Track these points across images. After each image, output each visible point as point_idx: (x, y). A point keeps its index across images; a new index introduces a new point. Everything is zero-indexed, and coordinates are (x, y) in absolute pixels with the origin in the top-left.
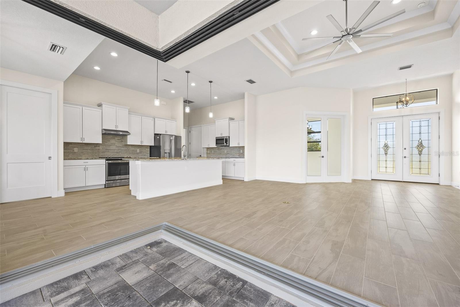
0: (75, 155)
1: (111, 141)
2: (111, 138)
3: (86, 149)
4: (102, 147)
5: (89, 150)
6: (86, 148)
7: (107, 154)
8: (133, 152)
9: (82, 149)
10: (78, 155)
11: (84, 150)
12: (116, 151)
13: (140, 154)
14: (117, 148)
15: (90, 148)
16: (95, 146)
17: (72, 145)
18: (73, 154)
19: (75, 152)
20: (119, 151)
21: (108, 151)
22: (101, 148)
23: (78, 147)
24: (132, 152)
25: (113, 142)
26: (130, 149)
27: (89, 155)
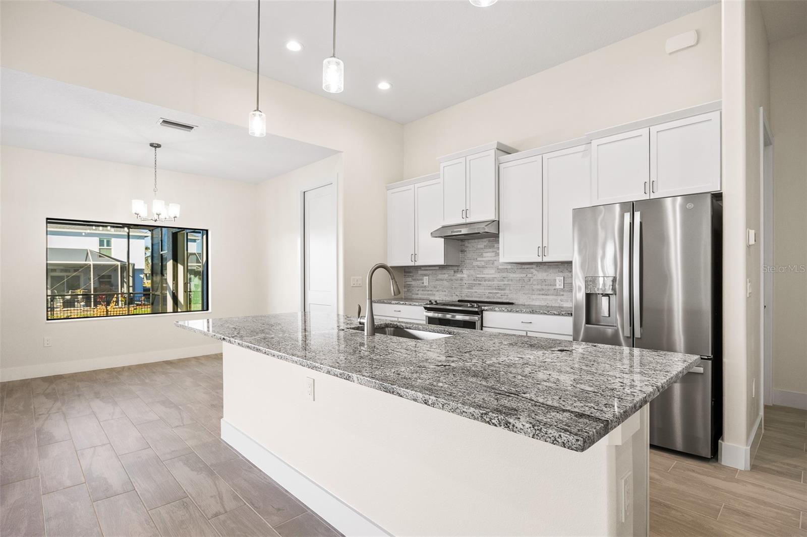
0: (425, 292)
1: (485, 255)
2: (486, 247)
3: (441, 280)
4: (468, 273)
5: (446, 280)
6: (440, 276)
7: (477, 291)
8: (544, 287)
9: (435, 279)
10: (430, 292)
11: (437, 280)
12: (496, 283)
13: (565, 293)
14: (497, 275)
15: (447, 275)
16: (455, 272)
17: (422, 270)
18: (423, 290)
19: (425, 286)
20: (505, 284)
21: (480, 284)
22: (465, 276)
23: (429, 276)
24: (539, 287)
25: (490, 259)
26: (535, 278)
27: (445, 293)
